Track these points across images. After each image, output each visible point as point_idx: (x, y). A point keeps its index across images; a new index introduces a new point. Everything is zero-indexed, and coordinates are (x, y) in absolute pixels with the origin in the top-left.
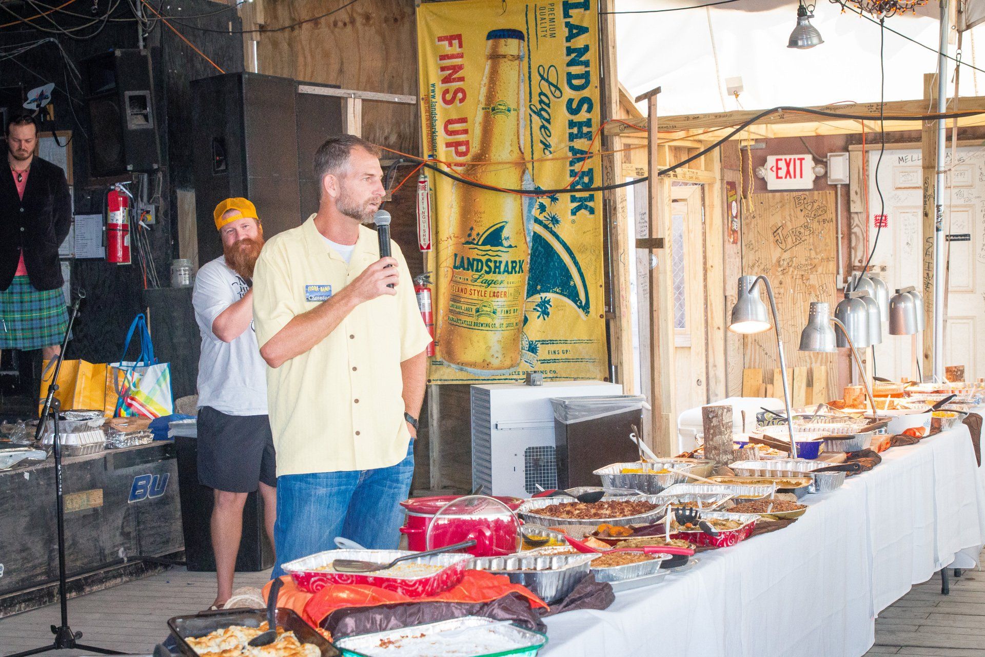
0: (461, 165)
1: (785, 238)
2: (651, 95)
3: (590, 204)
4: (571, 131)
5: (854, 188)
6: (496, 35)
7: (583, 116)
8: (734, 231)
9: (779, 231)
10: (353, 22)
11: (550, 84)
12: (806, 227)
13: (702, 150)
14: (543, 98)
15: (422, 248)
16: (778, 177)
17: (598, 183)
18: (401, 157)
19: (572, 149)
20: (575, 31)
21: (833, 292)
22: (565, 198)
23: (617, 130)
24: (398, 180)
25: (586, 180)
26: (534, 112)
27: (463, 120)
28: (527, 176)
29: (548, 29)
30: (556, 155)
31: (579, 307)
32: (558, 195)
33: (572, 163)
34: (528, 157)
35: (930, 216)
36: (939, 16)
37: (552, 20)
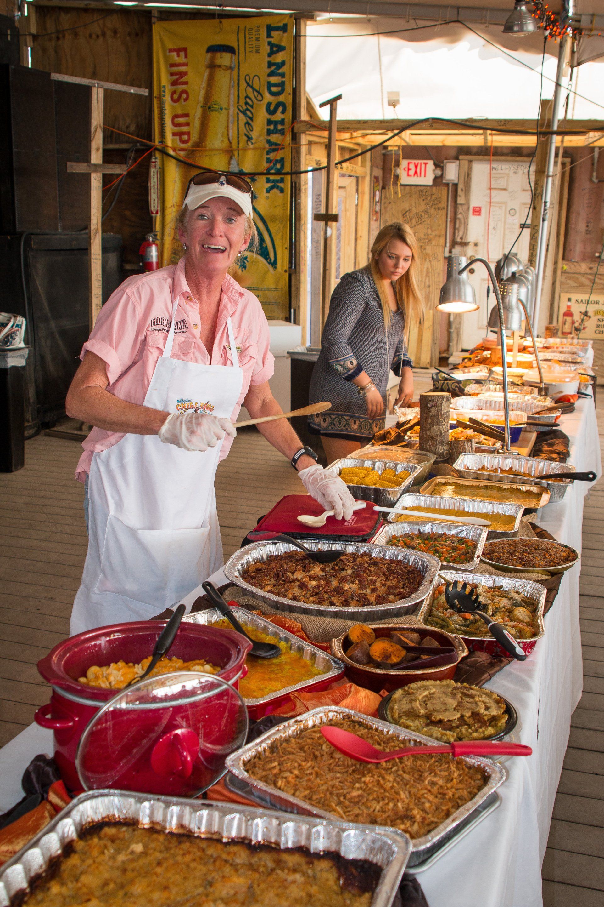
0: (183, 150)
1: (411, 219)
2: (332, 103)
3: (281, 185)
4: (269, 127)
5: (461, 186)
6: (214, 49)
7: (278, 116)
8: (376, 212)
9: (407, 214)
10: (104, 34)
11: (254, 90)
12: (426, 212)
13: (360, 152)
14: (248, 100)
15: (152, 213)
16: (408, 175)
17: (287, 169)
18: (138, 141)
19: (268, 142)
20: (275, 49)
21: (442, 259)
22: (262, 180)
23: (304, 129)
24: (135, 160)
25: (278, 166)
26: (241, 111)
27: (186, 115)
28: (234, 162)
29: (254, 45)
30: (257, 145)
31: (269, 263)
32: (256, 177)
33: (268, 153)
34: (234, 146)
35: (537, 209)
36: (558, 55)
37: (257, 40)
